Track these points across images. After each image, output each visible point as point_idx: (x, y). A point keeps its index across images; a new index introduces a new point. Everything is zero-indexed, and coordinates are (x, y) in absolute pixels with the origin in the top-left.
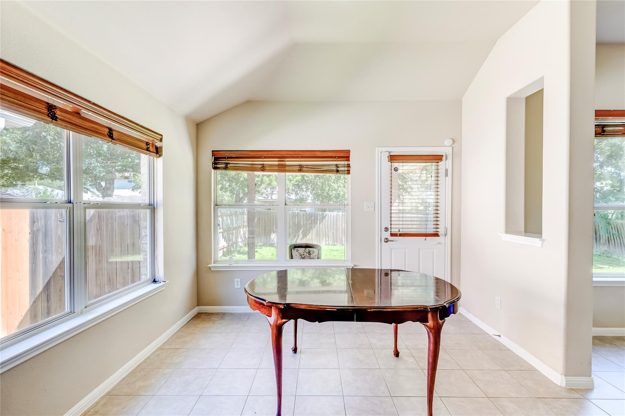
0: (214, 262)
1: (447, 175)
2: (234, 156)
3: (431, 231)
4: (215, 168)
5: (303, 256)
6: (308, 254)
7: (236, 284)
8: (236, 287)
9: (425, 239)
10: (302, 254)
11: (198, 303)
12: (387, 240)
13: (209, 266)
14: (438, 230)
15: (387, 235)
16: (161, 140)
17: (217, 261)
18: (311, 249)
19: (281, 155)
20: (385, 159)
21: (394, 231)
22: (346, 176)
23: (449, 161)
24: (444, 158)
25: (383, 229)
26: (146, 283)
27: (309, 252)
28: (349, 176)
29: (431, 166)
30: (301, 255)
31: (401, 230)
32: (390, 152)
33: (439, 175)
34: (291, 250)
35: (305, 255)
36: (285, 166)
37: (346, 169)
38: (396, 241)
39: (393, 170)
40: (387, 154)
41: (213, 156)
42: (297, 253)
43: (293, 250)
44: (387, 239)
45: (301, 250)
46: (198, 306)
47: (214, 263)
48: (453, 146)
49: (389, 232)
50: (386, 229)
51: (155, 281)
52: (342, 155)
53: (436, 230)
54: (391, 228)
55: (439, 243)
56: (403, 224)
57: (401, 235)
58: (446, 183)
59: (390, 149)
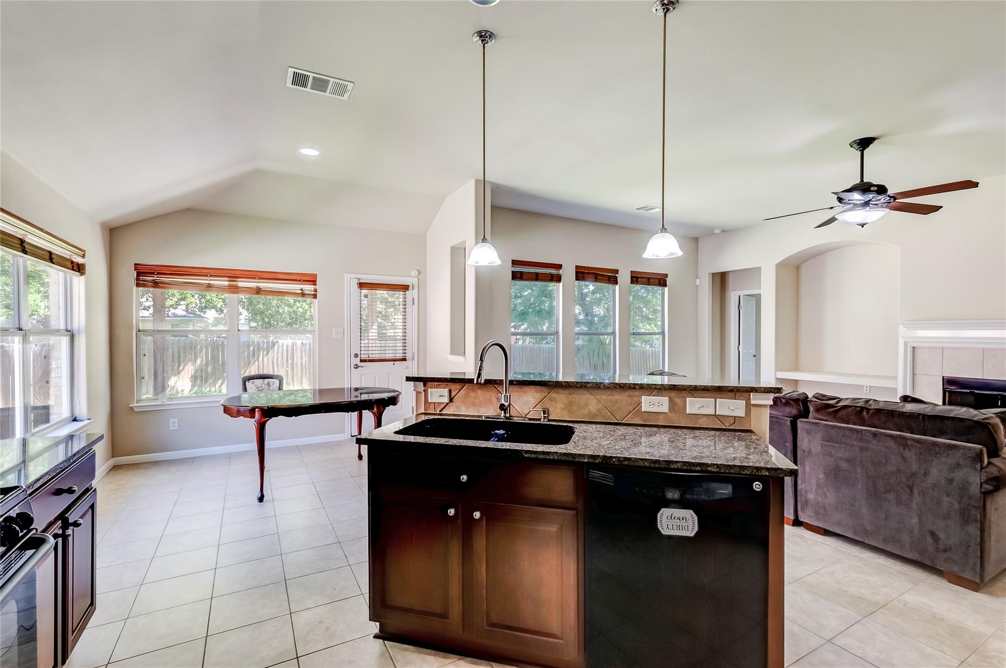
0: (137, 401)
1: (413, 303)
2: (168, 272)
3: (400, 355)
4: (138, 285)
5: (261, 389)
6: (266, 386)
7: (171, 424)
8: (171, 428)
9: (394, 364)
10: (260, 385)
11: (112, 456)
12: (357, 367)
13: (130, 406)
14: (406, 355)
15: (357, 361)
16: (83, 256)
17: (140, 400)
18: (270, 380)
19: (233, 275)
20: (355, 286)
21: (364, 357)
22: (313, 300)
23: (415, 292)
24: (410, 288)
25: (353, 356)
26: (62, 423)
27: (268, 384)
28: (316, 301)
29: (400, 294)
30: (258, 388)
31: (370, 356)
32: (359, 279)
33: (407, 303)
34: (245, 382)
35: (263, 387)
36: (237, 287)
37: (313, 293)
38: (366, 366)
39: (362, 297)
40: (357, 281)
41: (135, 270)
42: (253, 386)
43: (247, 383)
44: (356, 365)
45: (258, 382)
46: (113, 457)
47: (137, 403)
48: (419, 276)
49: (359, 359)
50: (356, 355)
51: (75, 420)
52: (308, 279)
53: (404, 355)
54: (361, 354)
55: (407, 367)
56: (372, 350)
57: (370, 361)
58: (413, 311)
59: (359, 276)
